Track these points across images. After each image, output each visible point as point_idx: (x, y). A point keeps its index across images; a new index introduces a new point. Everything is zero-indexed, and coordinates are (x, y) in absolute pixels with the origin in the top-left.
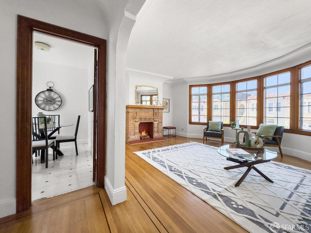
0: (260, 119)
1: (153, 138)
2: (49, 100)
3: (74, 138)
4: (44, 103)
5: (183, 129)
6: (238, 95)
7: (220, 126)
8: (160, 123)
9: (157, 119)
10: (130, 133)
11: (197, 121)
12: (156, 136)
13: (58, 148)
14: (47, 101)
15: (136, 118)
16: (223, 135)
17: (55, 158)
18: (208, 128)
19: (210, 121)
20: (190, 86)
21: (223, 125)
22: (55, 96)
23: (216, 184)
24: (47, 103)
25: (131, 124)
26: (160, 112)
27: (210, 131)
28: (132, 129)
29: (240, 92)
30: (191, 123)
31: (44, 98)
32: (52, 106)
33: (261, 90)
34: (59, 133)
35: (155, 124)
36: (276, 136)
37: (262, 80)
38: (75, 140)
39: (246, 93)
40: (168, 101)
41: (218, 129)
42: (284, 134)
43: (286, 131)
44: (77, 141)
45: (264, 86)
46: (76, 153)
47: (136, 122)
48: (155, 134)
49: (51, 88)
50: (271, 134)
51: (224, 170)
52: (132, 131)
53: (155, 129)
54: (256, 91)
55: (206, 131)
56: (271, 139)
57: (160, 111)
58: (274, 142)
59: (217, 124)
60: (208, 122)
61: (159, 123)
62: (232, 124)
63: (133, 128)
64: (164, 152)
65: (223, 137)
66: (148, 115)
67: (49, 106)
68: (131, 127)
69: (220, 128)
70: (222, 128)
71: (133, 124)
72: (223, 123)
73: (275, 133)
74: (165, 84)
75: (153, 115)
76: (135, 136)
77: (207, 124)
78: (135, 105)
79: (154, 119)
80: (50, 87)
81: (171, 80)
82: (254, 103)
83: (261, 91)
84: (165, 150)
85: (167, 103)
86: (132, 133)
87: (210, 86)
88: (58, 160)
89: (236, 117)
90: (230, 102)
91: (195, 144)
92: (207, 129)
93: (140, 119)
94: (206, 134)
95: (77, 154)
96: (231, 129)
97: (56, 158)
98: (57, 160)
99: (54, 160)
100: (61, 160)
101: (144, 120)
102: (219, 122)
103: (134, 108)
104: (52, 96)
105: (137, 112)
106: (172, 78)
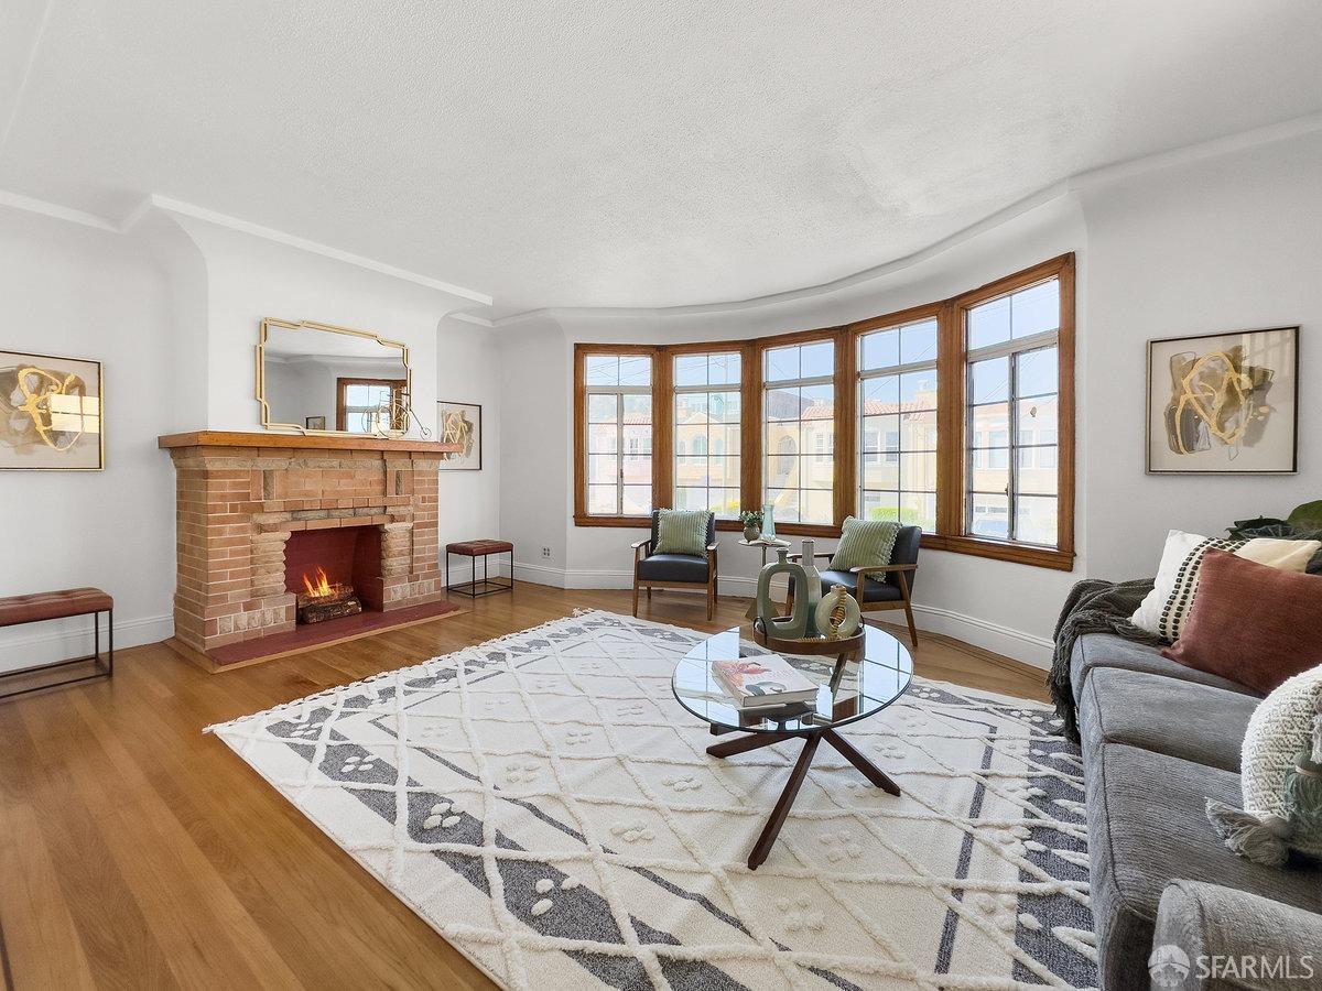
0: (846, 494)
1: (380, 608)
5: (546, 552)
6: (770, 399)
7: (704, 533)
8: (426, 525)
9: (402, 510)
10: (223, 598)
11: (610, 509)
12: (398, 597)
15: (260, 508)
16: (715, 568)
18: (654, 541)
19: (663, 511)
20: (578, 347)
21: (717, 526)
23: (658, 873)
25: (230, 542)
26: (420, 473)
27: (664, 553)
28: (234, 575)
29: (779, 385)
30: (583, 519)
33: (846, 381)
35: (396, 534)
36: (896, 568)
37: (849, 348)
39: (794, 391)
40: (472, 416)
41: (694, 543)
42: (922, 553)
43: (928, 542)
45: (859, 369)
47: (261, 529)
48: (398, 587)
50: (883, 561)
51: (708, 760)
52: (232, 587)
53: (395, 563)
54: (831, 387)
55: (648, 555)
56: (882, 579)
57: (422, 465)
58: (892, 591)
59: (689, 521)
60: (656, 515)
61: (419, 526)
62: (749, 523)
63: (243, 565)
64: (422, 693)
65: (715, 581)
66: (345, 485)
68: (226, 565)
69: (703, 539)
70: (709, 541)
71: (243, 541)
72: (716, 518)
73: (896, 556)
74: (448, 325)
75: (379, 488)
76: (257, 614)
77: (652, 523)
78: (259, 430)
79: (389, 509)
81: (482, 310)
82: (823, 433)
83: (846, 388)
84: (429, 681)
85: (470, 426)
86: (238, 595)
87: (662, 355)
89: (763, 491)
90: (742, 426)
91: (592, 625)
92: (651, 546)
93: (295, 511)
94: (644, 572)
96: (744, 541)
101: (323, 514)
102: (701, 514)
105: (267, 475)
106: (487, 300)
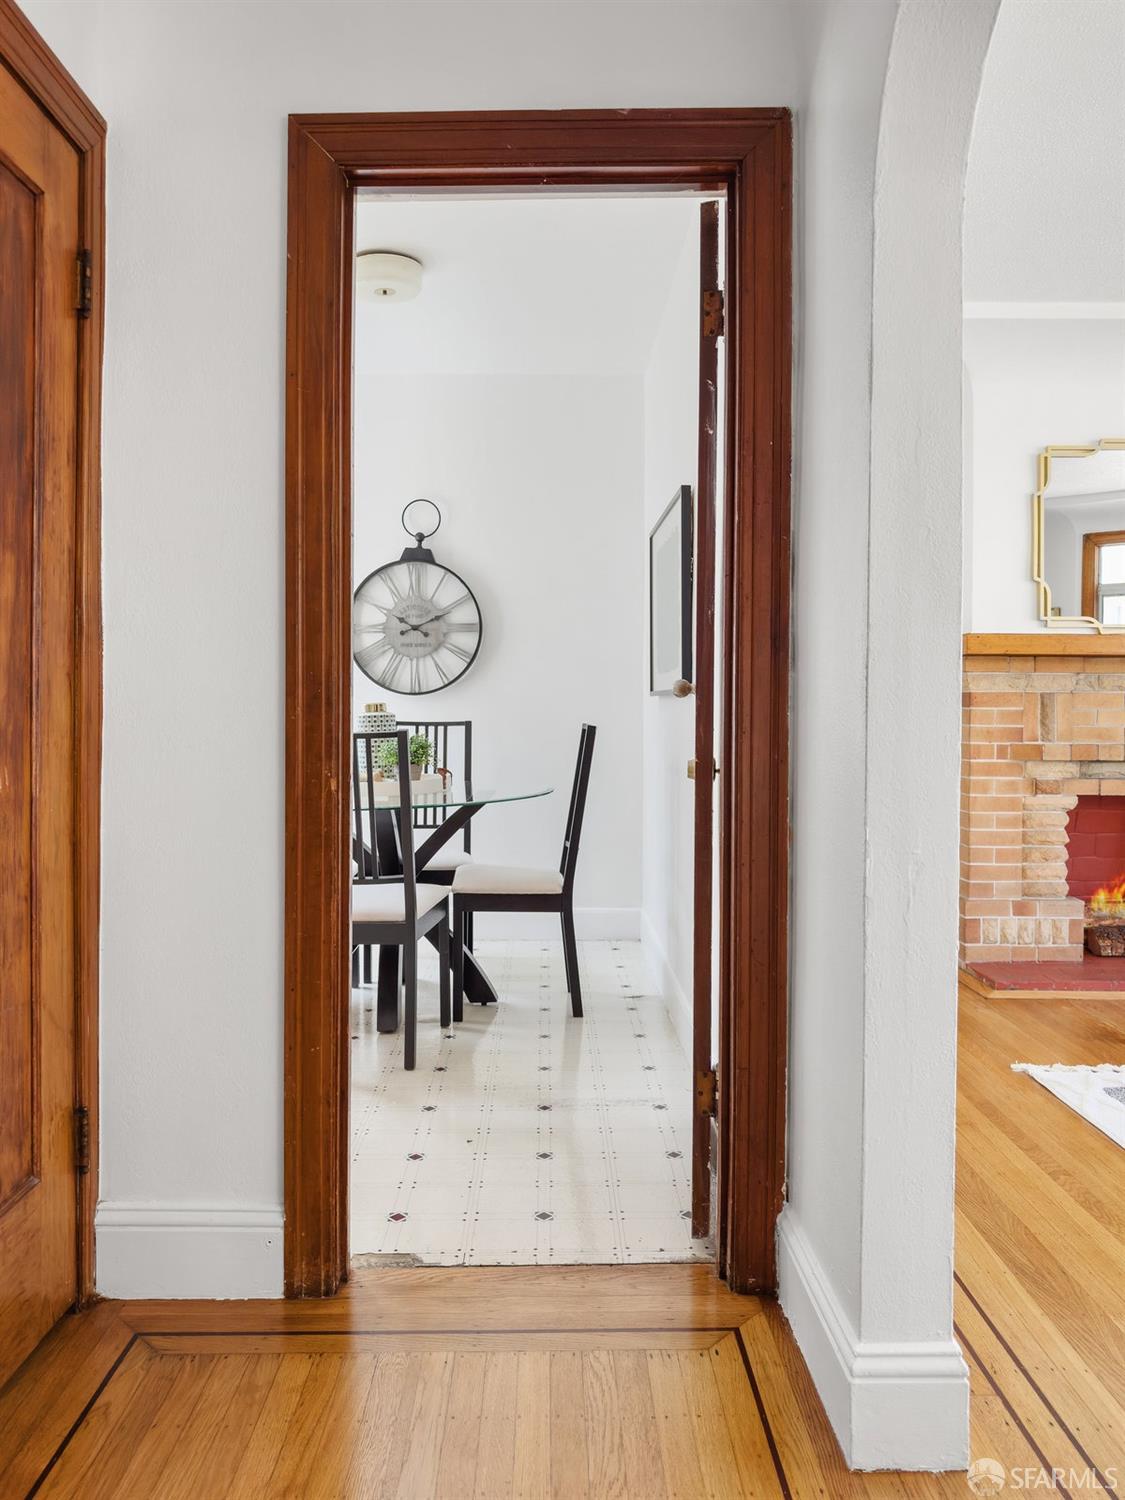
2: (414, 621)
3: (556, 886)
4: (387, 642)
10: (985, 887)
13: (465, 949)
14: (404, 627)
15: (1037, 754)
17: (451, 1014)
22: (446, 594)
24: (403, 645)
28: (1001, 856)
31: (389, 613)
32: (429, 661)
34: (467, 849)
38: (560, 902)
44: (576, 909)
46: (566, 999)
47: (1038, 787)
49: (425, 545)
63: (1013, 842)
67: (414, 662)
76: (1030, 921)
78: (1037, 628)
80: (421, 537)
86: (1006, 888)
88: (464, 1029)
95: (578, 1011)
97: (458, 1018)
98: (461, 1025)
99: (445, 1023)
100: (483, 1032)
103: (1017, 664)
104: (429, 592)
105: (1046, 700)
